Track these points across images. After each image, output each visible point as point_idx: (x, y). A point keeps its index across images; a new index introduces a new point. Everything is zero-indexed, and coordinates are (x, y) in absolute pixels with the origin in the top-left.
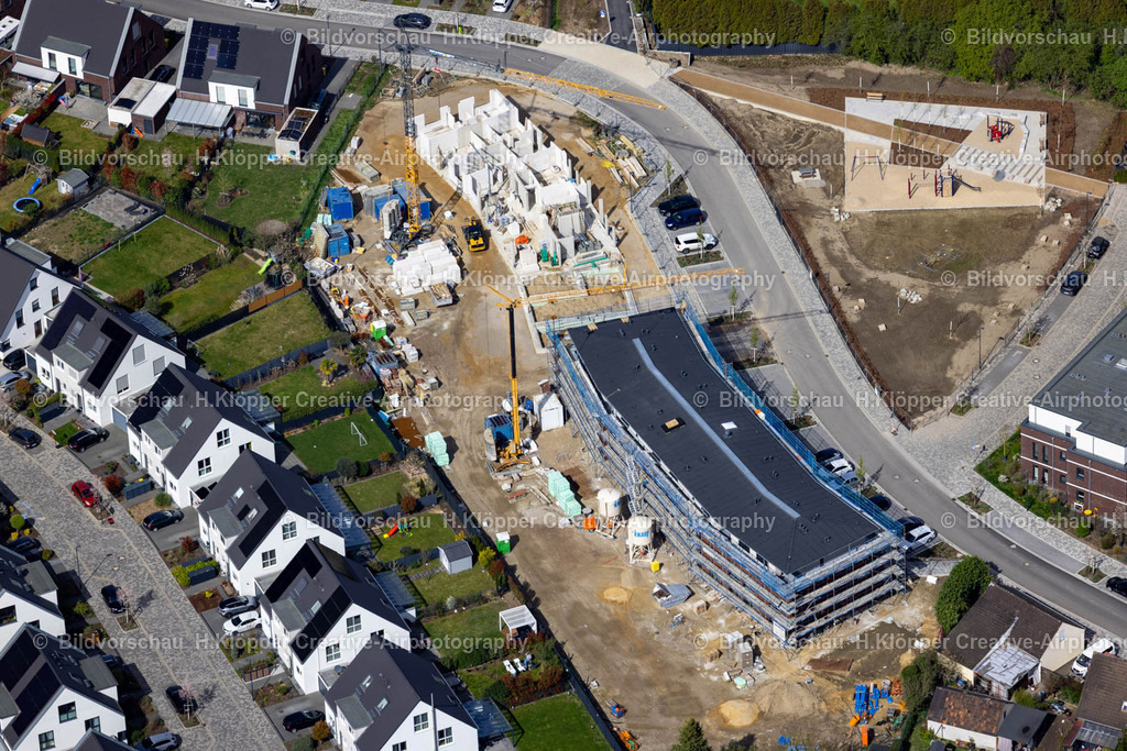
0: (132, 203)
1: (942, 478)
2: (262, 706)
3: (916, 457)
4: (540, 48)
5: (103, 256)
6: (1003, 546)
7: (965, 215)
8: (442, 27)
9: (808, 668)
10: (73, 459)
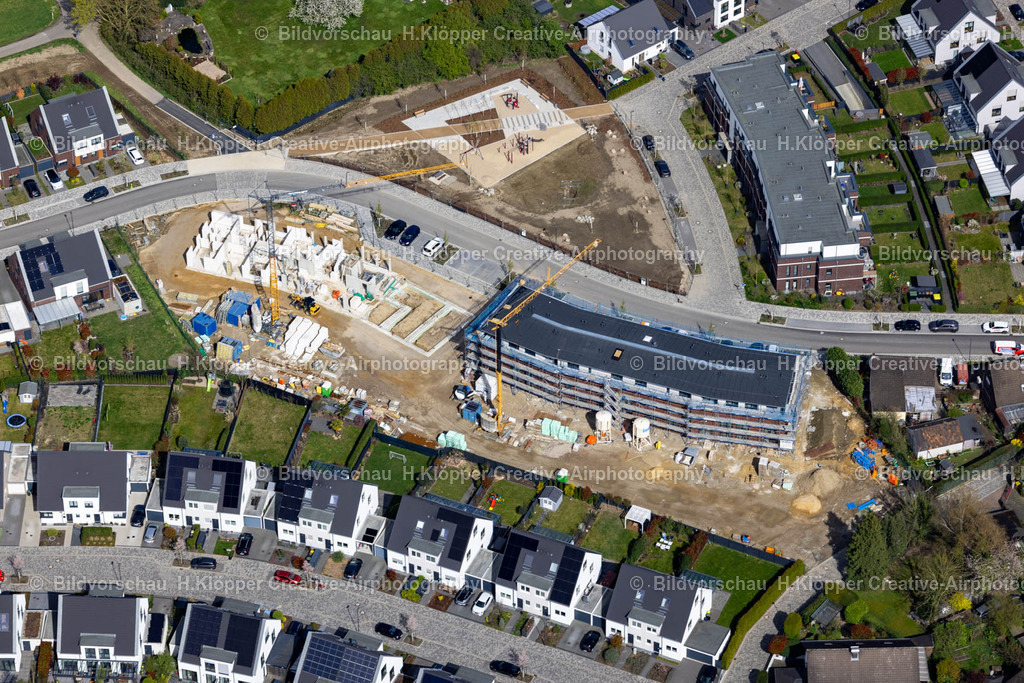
0: (77, 387)
1: (738, 314)
2: (554, 646)
3: (709, 310)
4: (191, 174)
5: (101, 428)
6: (816, 335)
7: (552, 159)
8: (117, 189)
9: (808, 458)
10: (249, 561)
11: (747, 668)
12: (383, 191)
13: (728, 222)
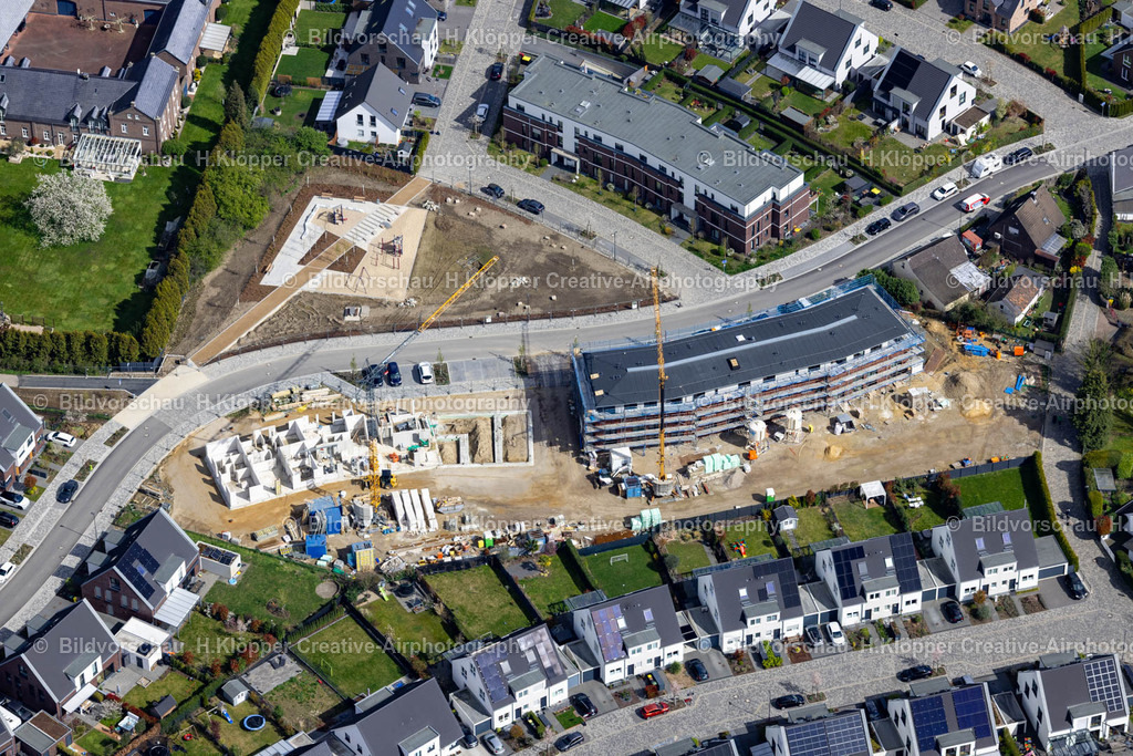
0: (268, 663)
2: (929, 633)
4: (130, 429)
5: (335, 685)
6: (816, 274)
7: (426, 248)
8: (80, 478)
10: (603, 717)
11: (1089, 561)
12: (320, 351)
13: (637, 221)
